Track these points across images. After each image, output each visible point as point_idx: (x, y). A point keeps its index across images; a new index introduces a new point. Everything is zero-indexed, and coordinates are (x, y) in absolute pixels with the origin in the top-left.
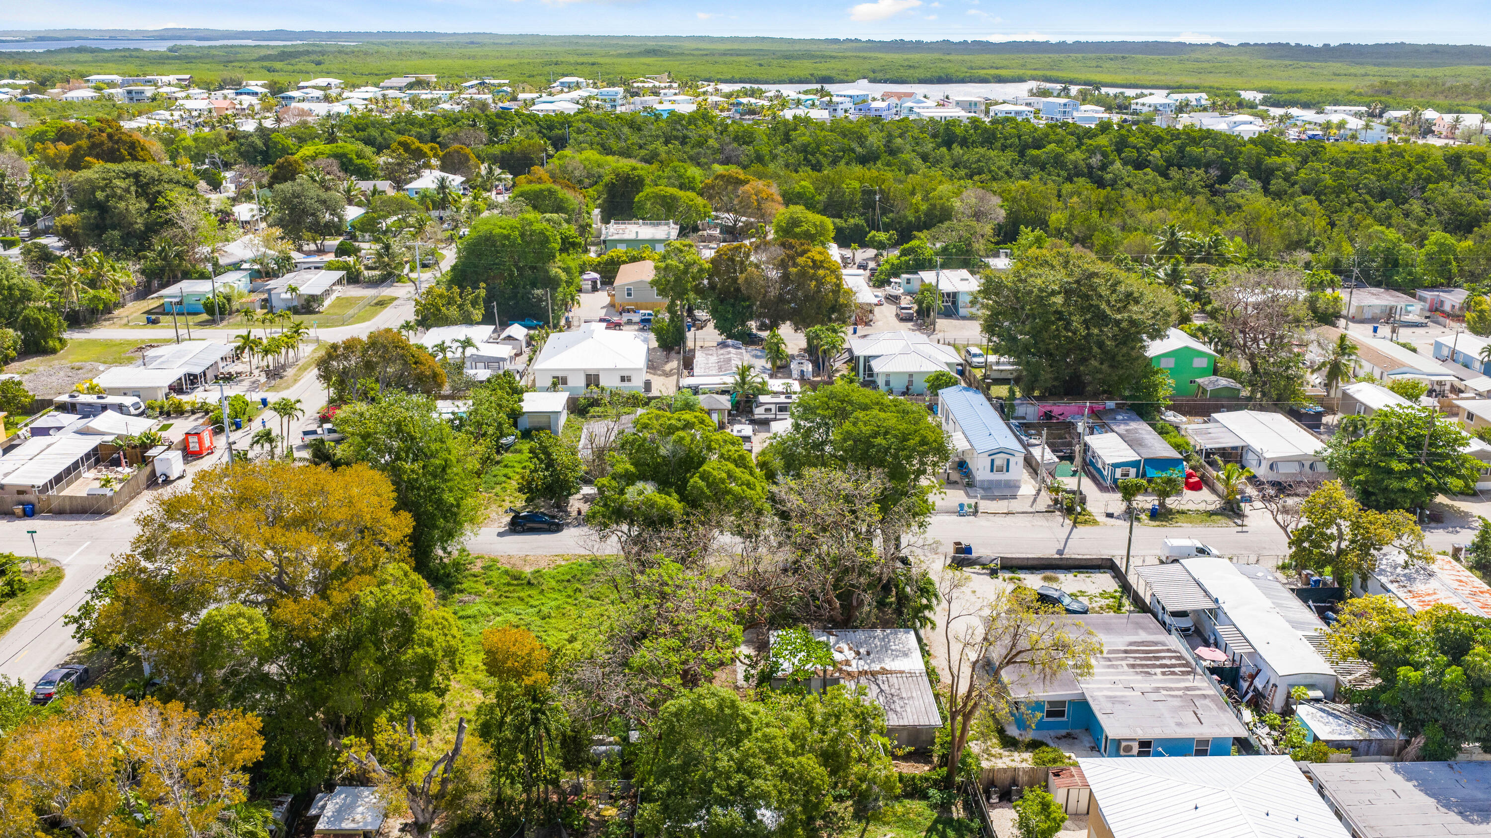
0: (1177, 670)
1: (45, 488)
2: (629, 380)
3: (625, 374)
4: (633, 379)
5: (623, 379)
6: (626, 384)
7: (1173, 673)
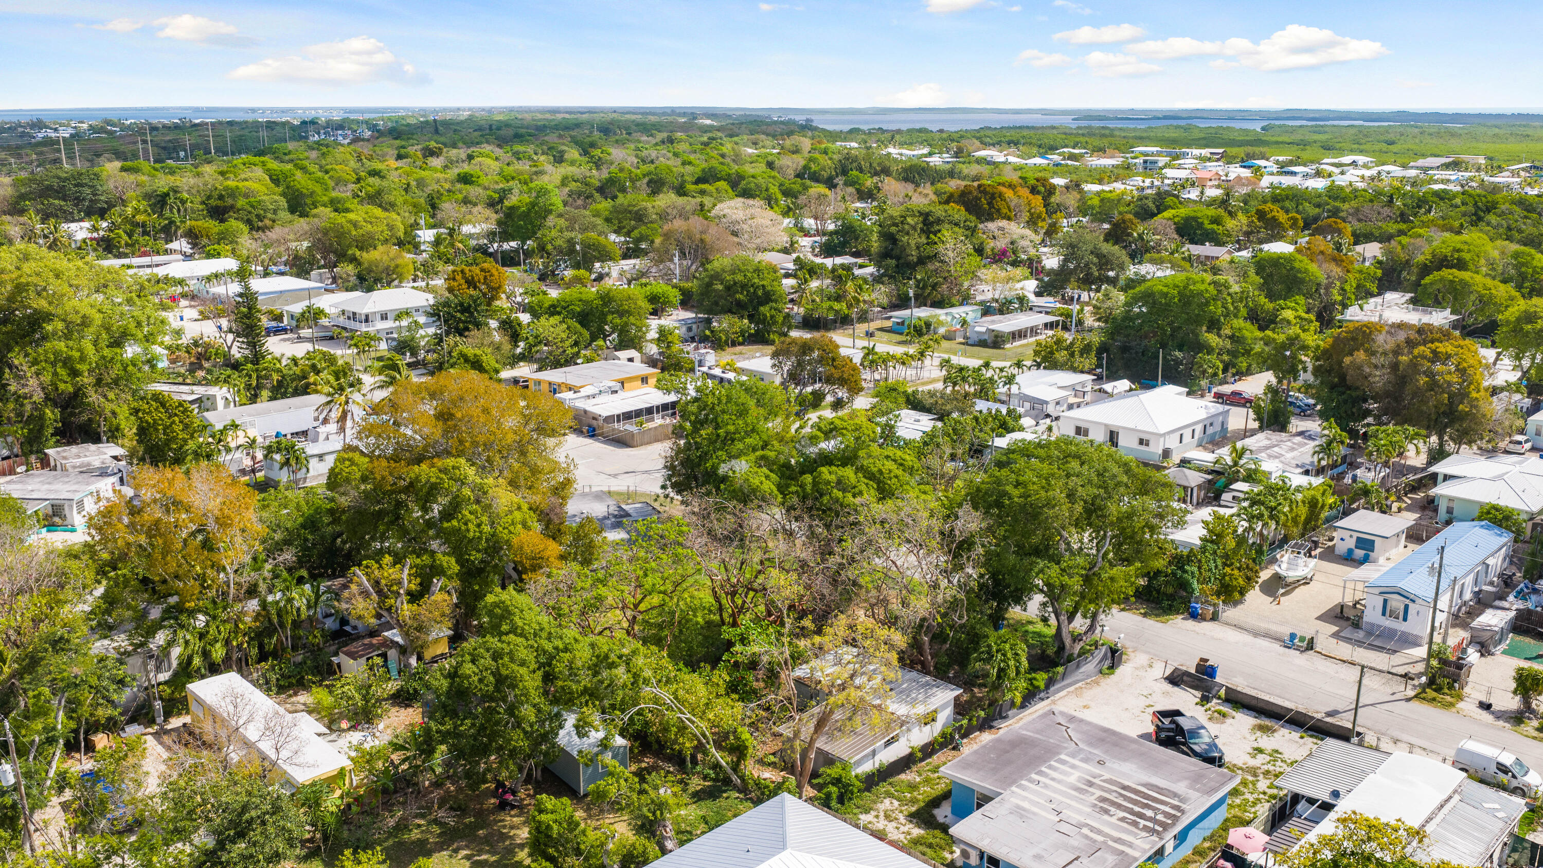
0: (1142, 822)
1: (609, 419)
2: (1147, 445)
3: (1145, 437)
4: (1151, 443)
5: (1141, 442)
6: (1143, 448)
7: (1135, 824)
